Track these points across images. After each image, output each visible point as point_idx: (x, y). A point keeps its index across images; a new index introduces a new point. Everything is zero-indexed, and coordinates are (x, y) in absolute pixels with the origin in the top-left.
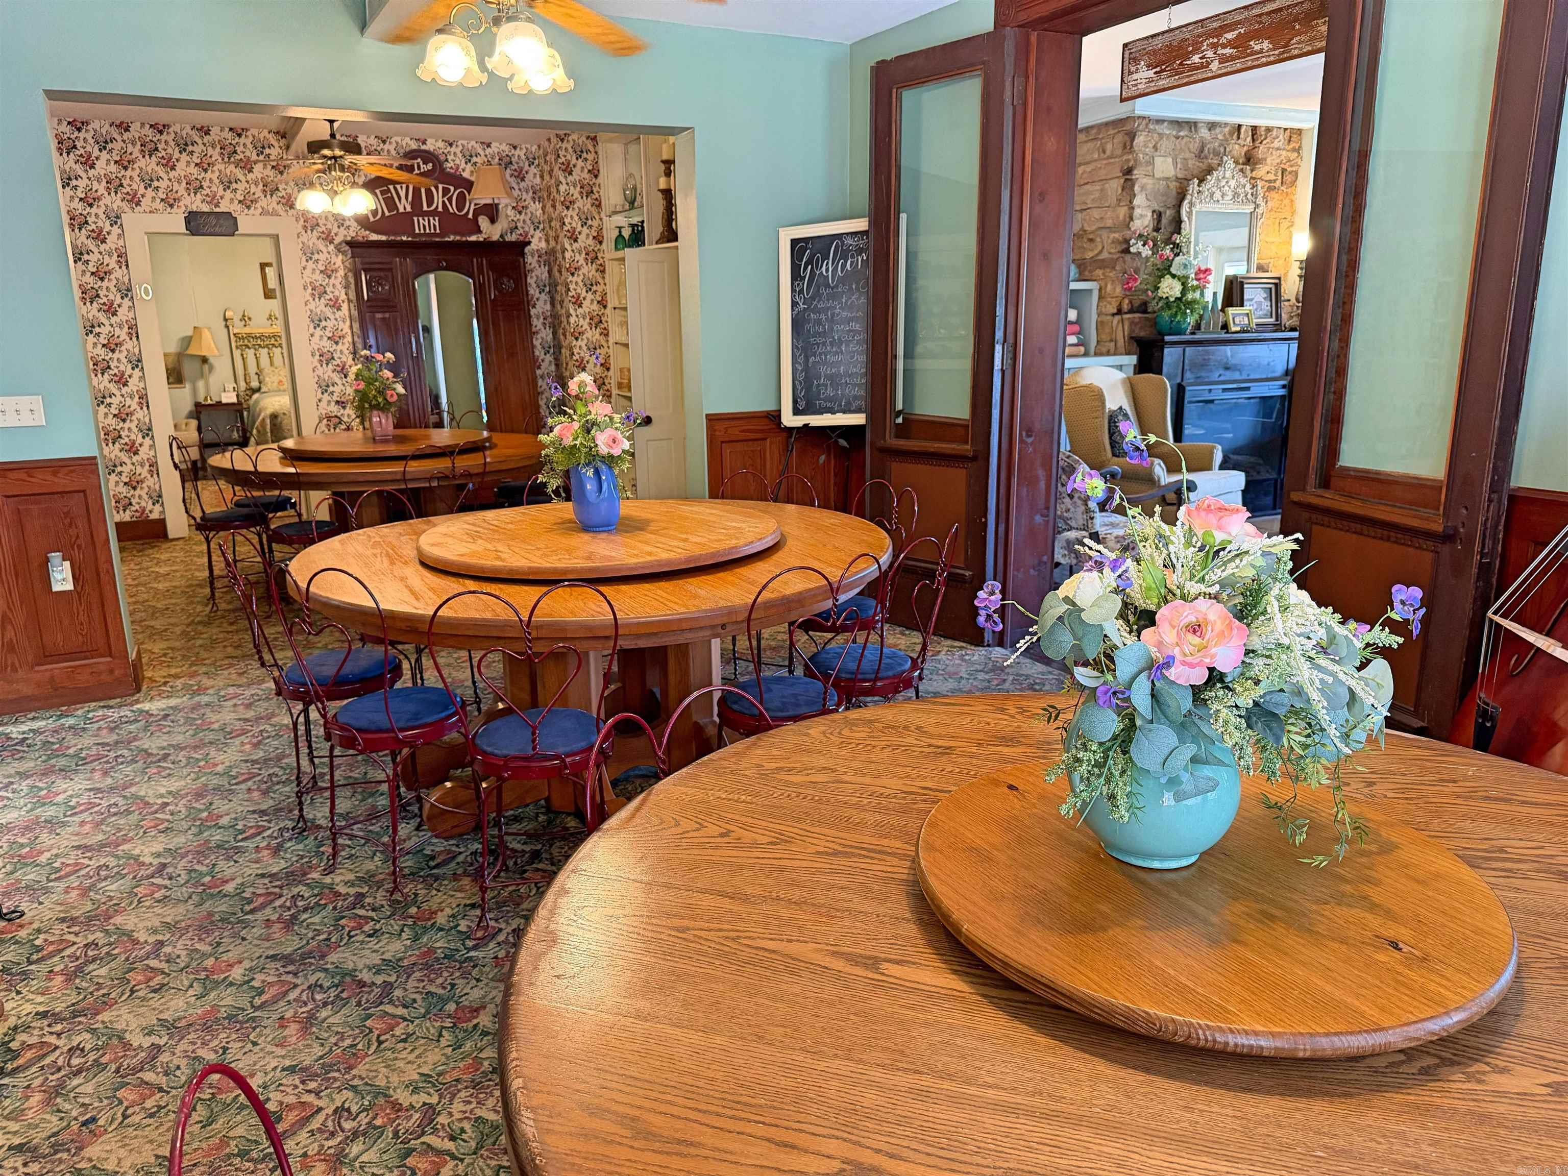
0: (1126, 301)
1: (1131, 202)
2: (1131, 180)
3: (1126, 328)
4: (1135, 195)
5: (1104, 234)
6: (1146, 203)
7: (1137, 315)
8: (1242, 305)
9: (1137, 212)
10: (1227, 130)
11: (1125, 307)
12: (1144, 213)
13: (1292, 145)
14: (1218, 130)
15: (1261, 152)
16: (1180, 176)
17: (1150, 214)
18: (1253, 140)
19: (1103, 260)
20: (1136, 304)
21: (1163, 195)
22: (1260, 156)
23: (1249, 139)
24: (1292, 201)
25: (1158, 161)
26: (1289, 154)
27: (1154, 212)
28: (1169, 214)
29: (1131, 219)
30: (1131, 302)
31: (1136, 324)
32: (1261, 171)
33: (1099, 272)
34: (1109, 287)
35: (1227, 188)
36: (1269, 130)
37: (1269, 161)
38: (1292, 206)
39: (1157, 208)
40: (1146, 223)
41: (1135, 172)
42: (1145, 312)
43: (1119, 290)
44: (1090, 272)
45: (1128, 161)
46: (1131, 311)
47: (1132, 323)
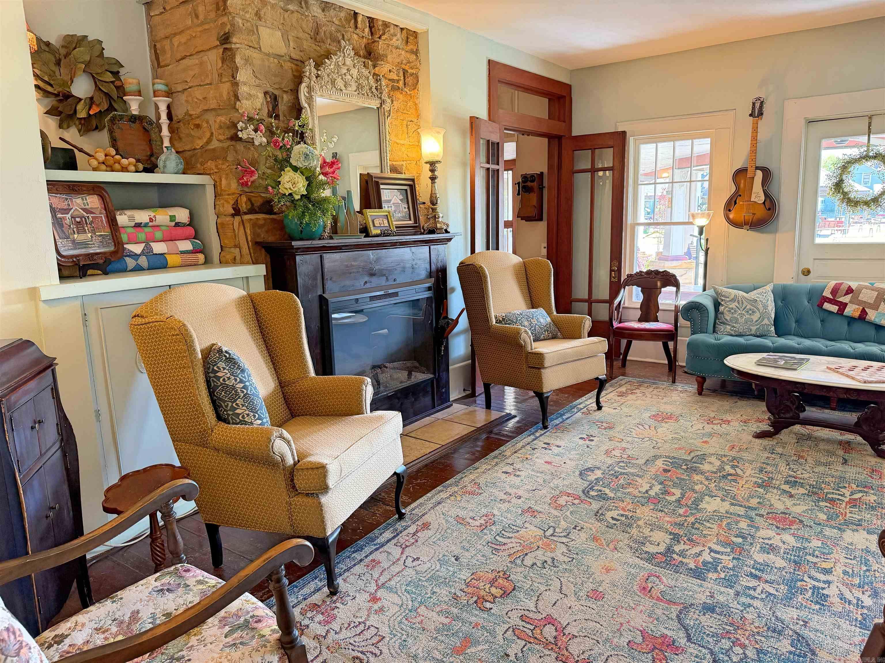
0: (244, 199)
1: (233, 77)
2: (230, 49)
3: (248, 232)
4: (237, 69)
5: (210, 117)
6: (253, 81)
7: (261, 216)
8: (380, 207)
9: (243, 90)
10: (342, 14)
11: (244, 206)
12: (253, 92)
13: (410, 47)
14: (332, 13)
15: (381, 46)
16: (294, 56)
17: (261, 95)
18: (372, 34)
19: (214, 150)
20: (258, 202)
21: (275, 76)
22: (381, 52)
23: (367, 30)
24: (416, 104)
25: (264, 32)
26: (408, 55)
27: (266, 93)
28: (285, 99)
29: (237, 98)
30: (249, 200)
31: (261, 227)
32: (384, 68)
33: (210, 164)
34: (224, 182)
35: (348, 77)
36: (386, 25)
37: (390, 58)
38: (416, 109)
39: (270, 90)
40: (258, 105)
41: (234, 40)
42: (270, 211)
43: (234, 185)
44: (202, 164)
45: (224, 24)
46: (252, 211)
47: (255, 225)
